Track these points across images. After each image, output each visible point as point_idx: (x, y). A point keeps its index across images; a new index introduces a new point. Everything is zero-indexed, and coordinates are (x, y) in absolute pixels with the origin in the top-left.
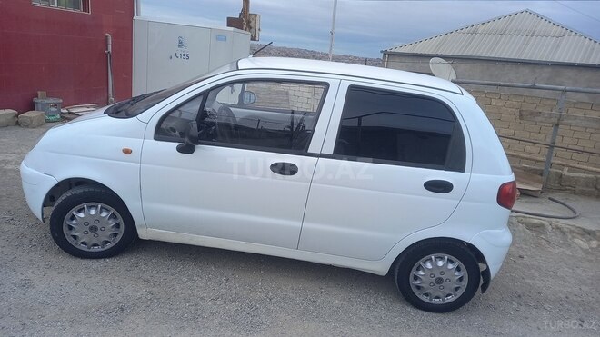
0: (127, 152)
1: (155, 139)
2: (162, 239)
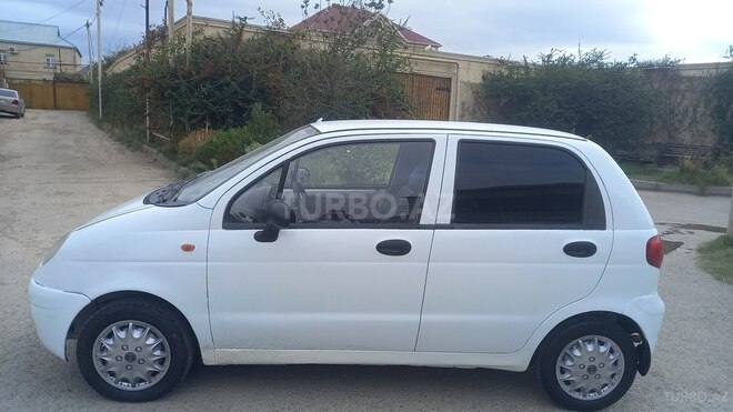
0: (188, 248)
1: (223, 228)
2: (236, 361)
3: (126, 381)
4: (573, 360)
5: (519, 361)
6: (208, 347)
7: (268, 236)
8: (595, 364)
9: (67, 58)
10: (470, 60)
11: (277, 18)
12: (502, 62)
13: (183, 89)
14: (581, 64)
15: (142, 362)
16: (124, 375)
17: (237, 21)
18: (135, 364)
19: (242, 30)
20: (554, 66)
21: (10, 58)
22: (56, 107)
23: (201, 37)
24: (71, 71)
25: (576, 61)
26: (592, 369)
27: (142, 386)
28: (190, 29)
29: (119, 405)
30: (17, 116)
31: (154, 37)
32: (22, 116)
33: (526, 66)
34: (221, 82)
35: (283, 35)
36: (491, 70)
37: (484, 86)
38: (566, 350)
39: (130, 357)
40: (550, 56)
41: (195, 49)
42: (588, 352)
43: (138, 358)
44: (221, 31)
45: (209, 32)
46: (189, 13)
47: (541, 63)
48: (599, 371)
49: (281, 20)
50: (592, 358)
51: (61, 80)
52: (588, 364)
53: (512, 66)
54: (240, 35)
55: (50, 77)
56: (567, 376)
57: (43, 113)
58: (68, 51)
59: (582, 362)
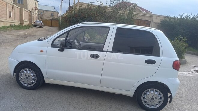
3: (26, 84)
4: (146, 95)
5: (131, 93)
6: (46, 78)
7: (62, 50)
8: (154, 97)
9: (55, 14)
10: (157, 16)
11: (101, 3)
12: (167, 17)
13: (75, 21)
14: (193, 18)
15: (30, 79)
16: (26, 82)
17: (90, 3)
18: (28, 80)
19: (91, 6)
20: (184, 19)
21: (43, 14)
22: (51, 26)
23: (81, 8)
24: (56, 17)
25: (191, 17)
26: (153, 99)
27: (30, 86)
28: (79, 5)
29: (24, 89)
30: (41, 27)
31: (71, 8)
32: (43, 27)
33: (175, 18)
34: (84, 19)
35: (103, 8)
36: (163, 19)
37: (161, 24)
38: (145, 92)
39: (27, 78)
40: (182, 15)
41: (79, 10)
42: (151, 93)
43: (29, 78)
44: (86, 6)
45: (83, 6)
46: (79, 1)
47: (179, 18)
48: (155, 100)
49: (102, 4)
50: (153, 96)
51: (53, 19)
52: (152, 97)
53: (170, 18)
54: (91, 7)
55: (51, 19)
56: (145, 100)
57: (48, 27)
58: (56, 13)
59: (149, 96)
